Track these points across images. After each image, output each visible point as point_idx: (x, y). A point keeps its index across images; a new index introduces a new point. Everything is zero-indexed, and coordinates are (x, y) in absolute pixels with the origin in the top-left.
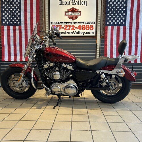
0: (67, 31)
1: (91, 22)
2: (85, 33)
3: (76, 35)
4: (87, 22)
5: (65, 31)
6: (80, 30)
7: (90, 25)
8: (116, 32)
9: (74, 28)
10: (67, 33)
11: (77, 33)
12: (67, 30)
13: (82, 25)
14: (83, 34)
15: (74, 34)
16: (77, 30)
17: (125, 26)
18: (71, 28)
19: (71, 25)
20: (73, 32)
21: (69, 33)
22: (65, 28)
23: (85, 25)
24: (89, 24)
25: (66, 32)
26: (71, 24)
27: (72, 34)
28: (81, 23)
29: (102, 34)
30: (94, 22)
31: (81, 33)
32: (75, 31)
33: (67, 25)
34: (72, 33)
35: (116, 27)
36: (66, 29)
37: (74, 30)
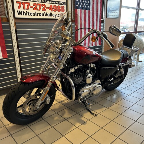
0: (38, 12)
1: (62, 2)
2: (57, 15)
3: (47, 17)
4: (58, 2)
5: (34, 12)
6: (52, 11)
7: (61, 6)
8: (84, 16)
9: (45, 9)
10: (38, 14)
11: (49, 15)
12: (37, 10)
13: (53, 5)
14: (55, 16)
15: (46, 16)
16: (48, 11)
17: (89, 9)
18: (42, 8)
19: (42, 4)
20: (45, 13)
21: (40, 15)
22: (34, 7)
23: (57, 5)
24: (61, 4)
25: (36, 12)
26: (42, 2)
27: (44, 16)
28: (53, 2)
29: (73, 18)
30: (65, 3)
31: (53, 15)
32: (47, 13)
33: (37, 3)
34: (43, 14)
35: (83, 11)
36: (35, 9)
37: (45, 10)
